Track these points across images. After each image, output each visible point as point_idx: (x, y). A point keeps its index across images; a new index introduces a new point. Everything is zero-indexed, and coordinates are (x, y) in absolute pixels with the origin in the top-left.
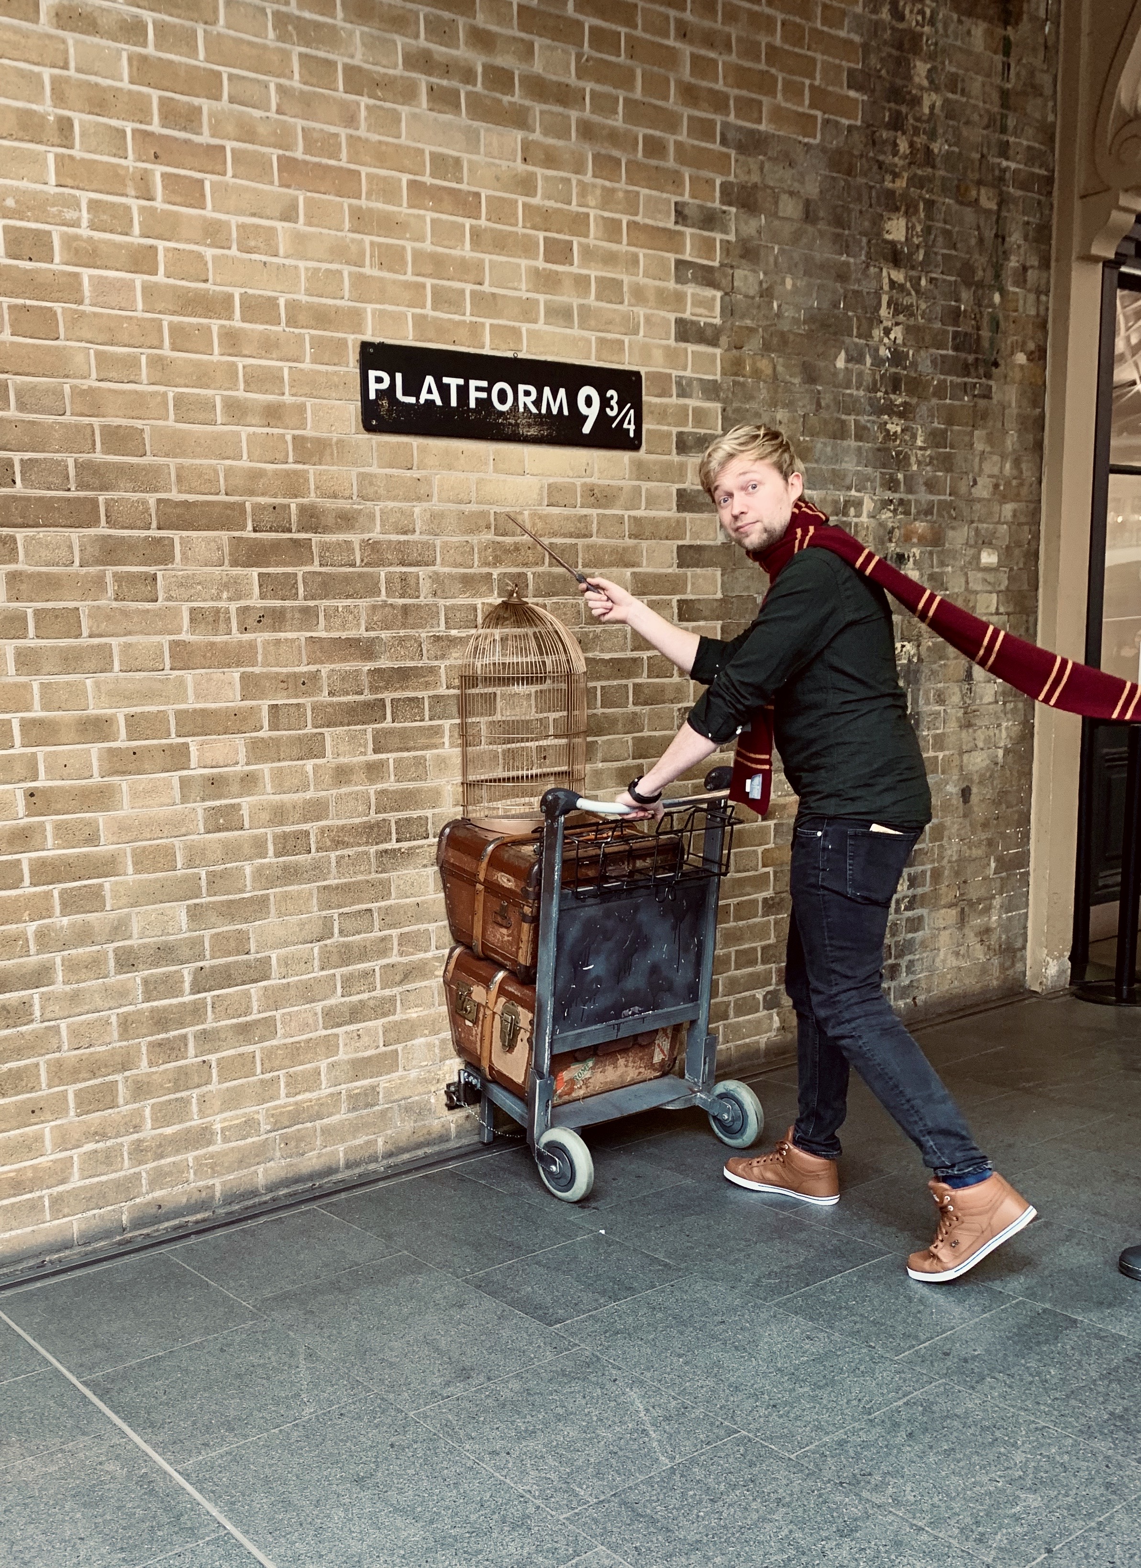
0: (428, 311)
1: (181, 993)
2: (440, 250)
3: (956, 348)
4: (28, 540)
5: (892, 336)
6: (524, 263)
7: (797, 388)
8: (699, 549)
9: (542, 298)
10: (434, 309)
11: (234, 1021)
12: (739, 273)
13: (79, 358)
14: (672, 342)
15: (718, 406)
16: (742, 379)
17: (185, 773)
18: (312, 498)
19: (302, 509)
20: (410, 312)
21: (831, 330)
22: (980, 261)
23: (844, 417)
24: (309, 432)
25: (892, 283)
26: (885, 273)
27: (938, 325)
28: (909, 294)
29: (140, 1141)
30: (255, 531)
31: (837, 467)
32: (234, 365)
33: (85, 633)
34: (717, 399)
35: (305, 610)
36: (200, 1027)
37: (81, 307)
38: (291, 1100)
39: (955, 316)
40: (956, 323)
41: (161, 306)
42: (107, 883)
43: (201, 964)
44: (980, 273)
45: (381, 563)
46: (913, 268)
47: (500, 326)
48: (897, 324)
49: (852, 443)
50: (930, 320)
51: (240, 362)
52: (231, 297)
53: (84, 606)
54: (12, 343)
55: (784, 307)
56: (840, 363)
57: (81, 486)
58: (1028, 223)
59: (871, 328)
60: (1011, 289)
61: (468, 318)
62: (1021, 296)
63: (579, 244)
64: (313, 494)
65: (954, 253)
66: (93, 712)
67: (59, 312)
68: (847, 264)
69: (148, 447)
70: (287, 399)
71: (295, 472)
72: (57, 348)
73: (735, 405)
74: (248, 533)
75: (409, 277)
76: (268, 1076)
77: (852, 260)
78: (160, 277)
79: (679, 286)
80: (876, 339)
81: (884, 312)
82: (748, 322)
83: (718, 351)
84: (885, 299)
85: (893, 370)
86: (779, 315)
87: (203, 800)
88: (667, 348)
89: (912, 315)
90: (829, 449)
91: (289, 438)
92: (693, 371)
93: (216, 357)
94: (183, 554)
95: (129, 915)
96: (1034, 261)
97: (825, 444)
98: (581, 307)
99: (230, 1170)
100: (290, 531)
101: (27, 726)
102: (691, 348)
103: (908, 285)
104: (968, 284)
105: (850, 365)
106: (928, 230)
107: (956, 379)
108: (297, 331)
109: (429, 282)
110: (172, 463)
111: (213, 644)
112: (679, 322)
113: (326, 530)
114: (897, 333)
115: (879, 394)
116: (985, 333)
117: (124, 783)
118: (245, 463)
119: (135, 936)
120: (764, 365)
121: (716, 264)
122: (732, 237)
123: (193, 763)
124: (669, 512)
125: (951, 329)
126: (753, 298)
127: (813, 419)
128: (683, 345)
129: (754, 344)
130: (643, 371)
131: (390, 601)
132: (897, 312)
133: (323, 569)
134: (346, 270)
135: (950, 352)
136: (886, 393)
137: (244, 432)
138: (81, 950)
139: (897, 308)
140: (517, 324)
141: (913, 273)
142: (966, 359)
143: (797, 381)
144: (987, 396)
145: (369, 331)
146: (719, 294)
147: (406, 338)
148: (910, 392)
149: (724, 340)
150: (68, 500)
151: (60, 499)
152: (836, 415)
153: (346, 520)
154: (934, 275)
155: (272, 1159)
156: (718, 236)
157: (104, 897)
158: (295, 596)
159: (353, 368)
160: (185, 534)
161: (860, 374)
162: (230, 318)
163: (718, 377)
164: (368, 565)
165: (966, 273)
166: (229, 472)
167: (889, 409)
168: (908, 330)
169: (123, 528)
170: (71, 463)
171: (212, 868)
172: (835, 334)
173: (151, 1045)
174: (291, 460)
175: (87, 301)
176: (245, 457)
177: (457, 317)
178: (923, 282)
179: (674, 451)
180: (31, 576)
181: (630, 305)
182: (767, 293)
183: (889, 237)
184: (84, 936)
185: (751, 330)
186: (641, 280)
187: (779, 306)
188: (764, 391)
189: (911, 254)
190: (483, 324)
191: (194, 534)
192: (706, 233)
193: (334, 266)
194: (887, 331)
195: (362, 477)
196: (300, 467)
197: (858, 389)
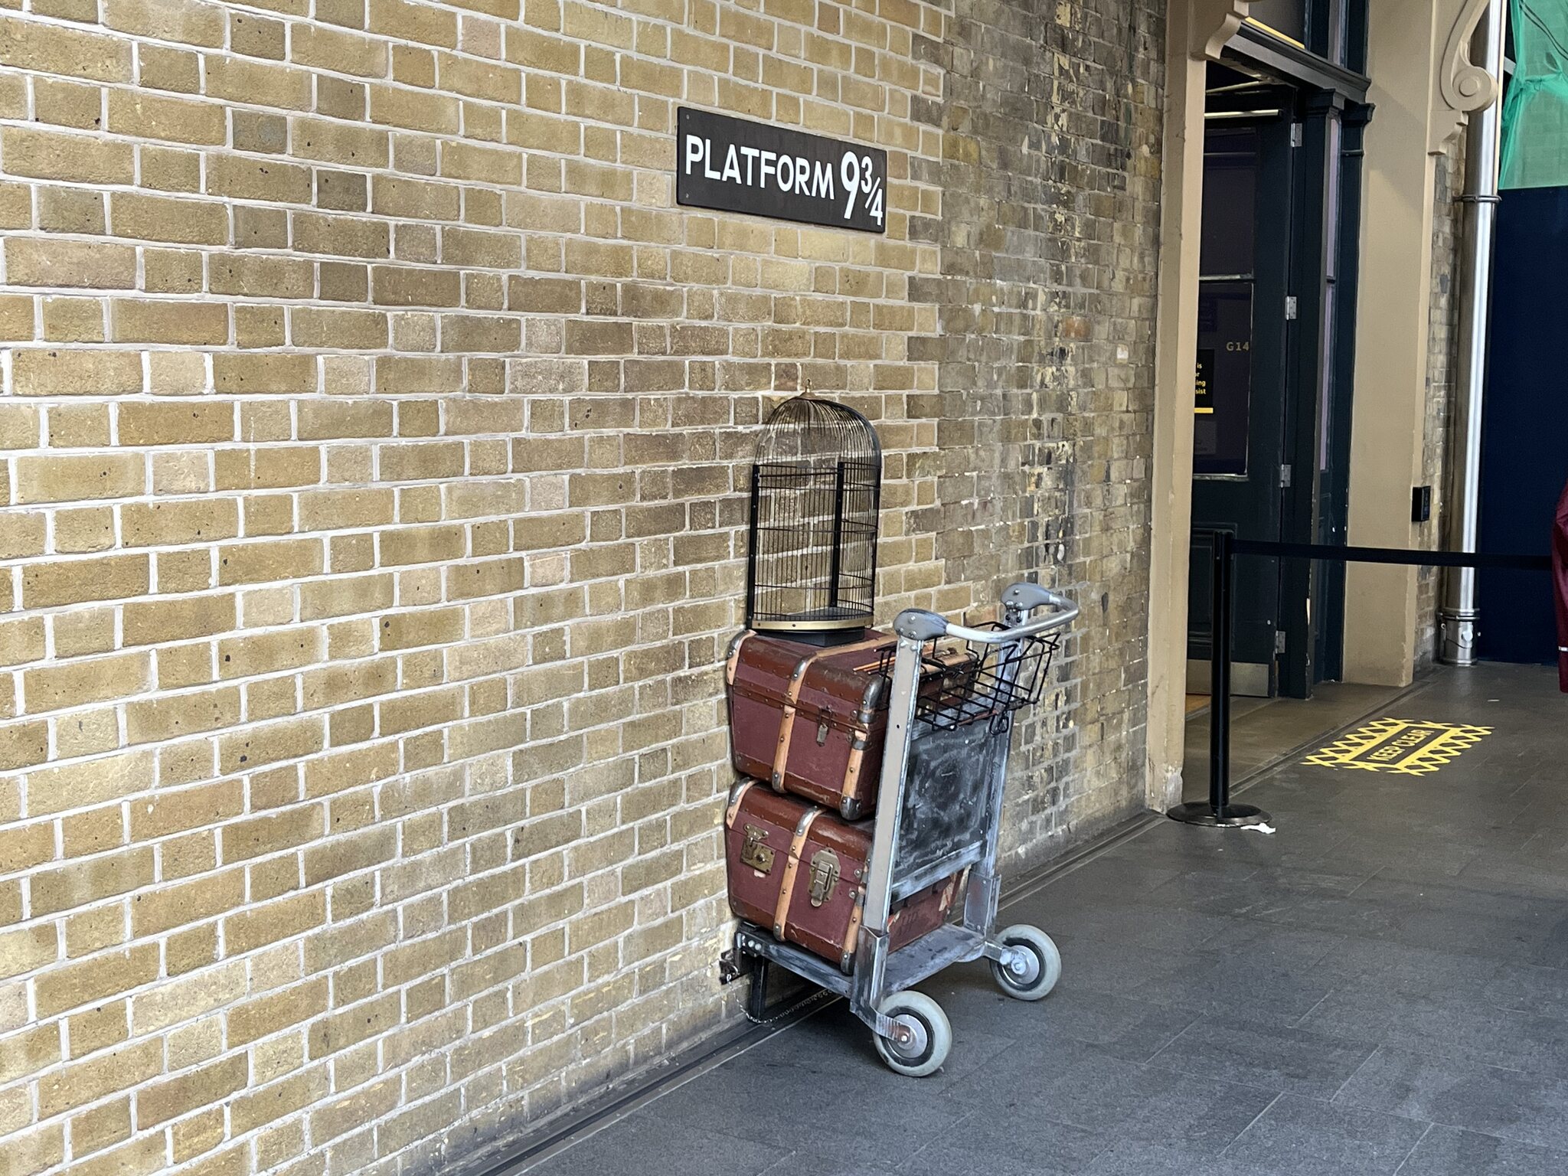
0: (729, 75)
1: (503, 861)
2: (742, 10)
3: (1103, 139)
4: (399, 319)
5: (1060, 123)
6: (804, 29)
7: (995, 174)
8: (923, 341)
9: (815, 67)
10: (735, 74)
11: (548, 891)
12: (958, 51)
13: (451, 110)
14: (907, 120)
15: (940, 189)
16: (957, 162)
17: (519, 593)
18: (634, 277)
19: (625, 286)
20: (717, 75)
21: (1019, 114)
22: (1119, 51)
23: (1026, 205)
24: (635, 204)
25: (1061, 68)
26: (1056, 59)
27: (1090, 114)
28: (1072, 81)
29: (462, 1048)
30: (588, 313)
31: (1020, 257)
32: (577, 125)
33: (442, 429)
34: (939, 182)
35: (627, 405)
36: (517, 902)
37: (454, 52)
38: (592, 984)
39: (1102, 105)
40: (1103, 115)
41: (521, 56)
42: (446, 728)
43: (521, 823)
44: (1119, 63)
45: (684, 351)
46: (1075, 56)
47: (784, 96)
48: (1064, 111)
49: (1031, 232)
50: (1085, 109)
51: (584, 123)
52: (576, 49)
53: (441, 398)
54: (395, 89)
55: (988, 87)
56: (1025, 150)
57: (447, 259)
58: (1150, 16)
59: (1046, 115)
60: (1140, 81)
61: (760, 86)
62: (1146, 87)
63: (845, 11)
64: (635, 274)
65: (1101, 41)
66: (445, 522)
67: (436, 54)
68: (1030, 46)
69: (504, 217)
70: (619, 165)
71: (622, 248)
72: (433, 97)
73: (953, 189)
74: (581, 316)
75: (716, 38)
76: (574, 957)
77: (1034, 43)
78: (520, 23)
79: (914, 62)
80: (1049, 125)
81: (1055, 99)
82: (962, 103)
83: (940, 132)
84: (1056, 83)
85: (1060, 158)
86: (983, 96)
87: (533, 625)
88: (904, 126)
89: (1073, 102)
90: (1015, 238)
91: (618, 209)
92: (923, 153)
93: (562, 117)
94: (528, 338)
95: (463, 767)
96: (1153, 54)
97: (1013, 232)
98: (844, 77)
99: (537, 1079)
100: (615, 314)
101: (387, 539)
102: (923, 127)
103: (1071, 71)
104: (1111, 74)
105: (1032, 152)
106: (1085, 16)
107: (1104, 170)
108: (629, 91)
109: (733, 44)
110: (523, 234)
111: (548, 442)
112: (915, 98)
113: (645, 314)
114: (1064, 120)
115: (1051, 182)
116: (1122, 124)
117: (466, 607)
118: (581, 237)
119: (467, 793)
120: (972, 147)
121: (940, 40)
122: (953, 14)
123: (526, 583)
124: (902, 302)
125: (1099, 118)
126: (966, 77)
127: (1005, 208)
128: (916, 124)
129: (965, 127)
130: (888, 149)
131: (692, 393)
132: (1063, 99)
133: (641, 358)
134: (669, 27)
135: (1099, 142)
136: (1055, 182)
137: (584, 201)
138: (419, 813)
139: (1066, 96)
140: (796, 94)
141: (1074, 60)
142: (1109, 149)
143: (995, 166)
144: (1123, 188)
145: (685, 96)
146: (942, 72)
147: (712, 105)
148: (1073, 181)
149: (945, 120)
150: (435, 274)
151: (429, 272)
152: (1021, 202)
153: (662, 303)
154: (1088, 63)
155: (574, 1060)
156: (943, 11)
157: (442, 745)
158: (616, 389)
159: (670, 135)
160: (531, 315)
161: (1038, 161)
162: (576, 74)
163: (940, 160)
164: (676, 353)
165: (1109, 60)
166: (569, 244)
167: (1055, 199)
168: (1070, 115)
169: (479, 308)
170: (438, 228)
171: (535, 706)
172: (1021, 118)
173: (477, 927)
174: (619, 235)
175: (459, 46)
176: (582, 231)
177: (752, 84)
178: (1082, 70)
179: (907, 236)
180: (398, 362)
181: (880, 80)
182: (975, 73)
183: (1058, 22)
184: (424, 794)
185: (965, 111)
186: (887, 52)
187: (984, 87)
188: (972, 176)
189: (1075, 40)
190: (771, 92)
191: (538, 316)
192: (935, 8)
193: (660, 22)
194: (1057, 117)
195: (675, 255)
196: (625, 242)
197: (1036, 177)
